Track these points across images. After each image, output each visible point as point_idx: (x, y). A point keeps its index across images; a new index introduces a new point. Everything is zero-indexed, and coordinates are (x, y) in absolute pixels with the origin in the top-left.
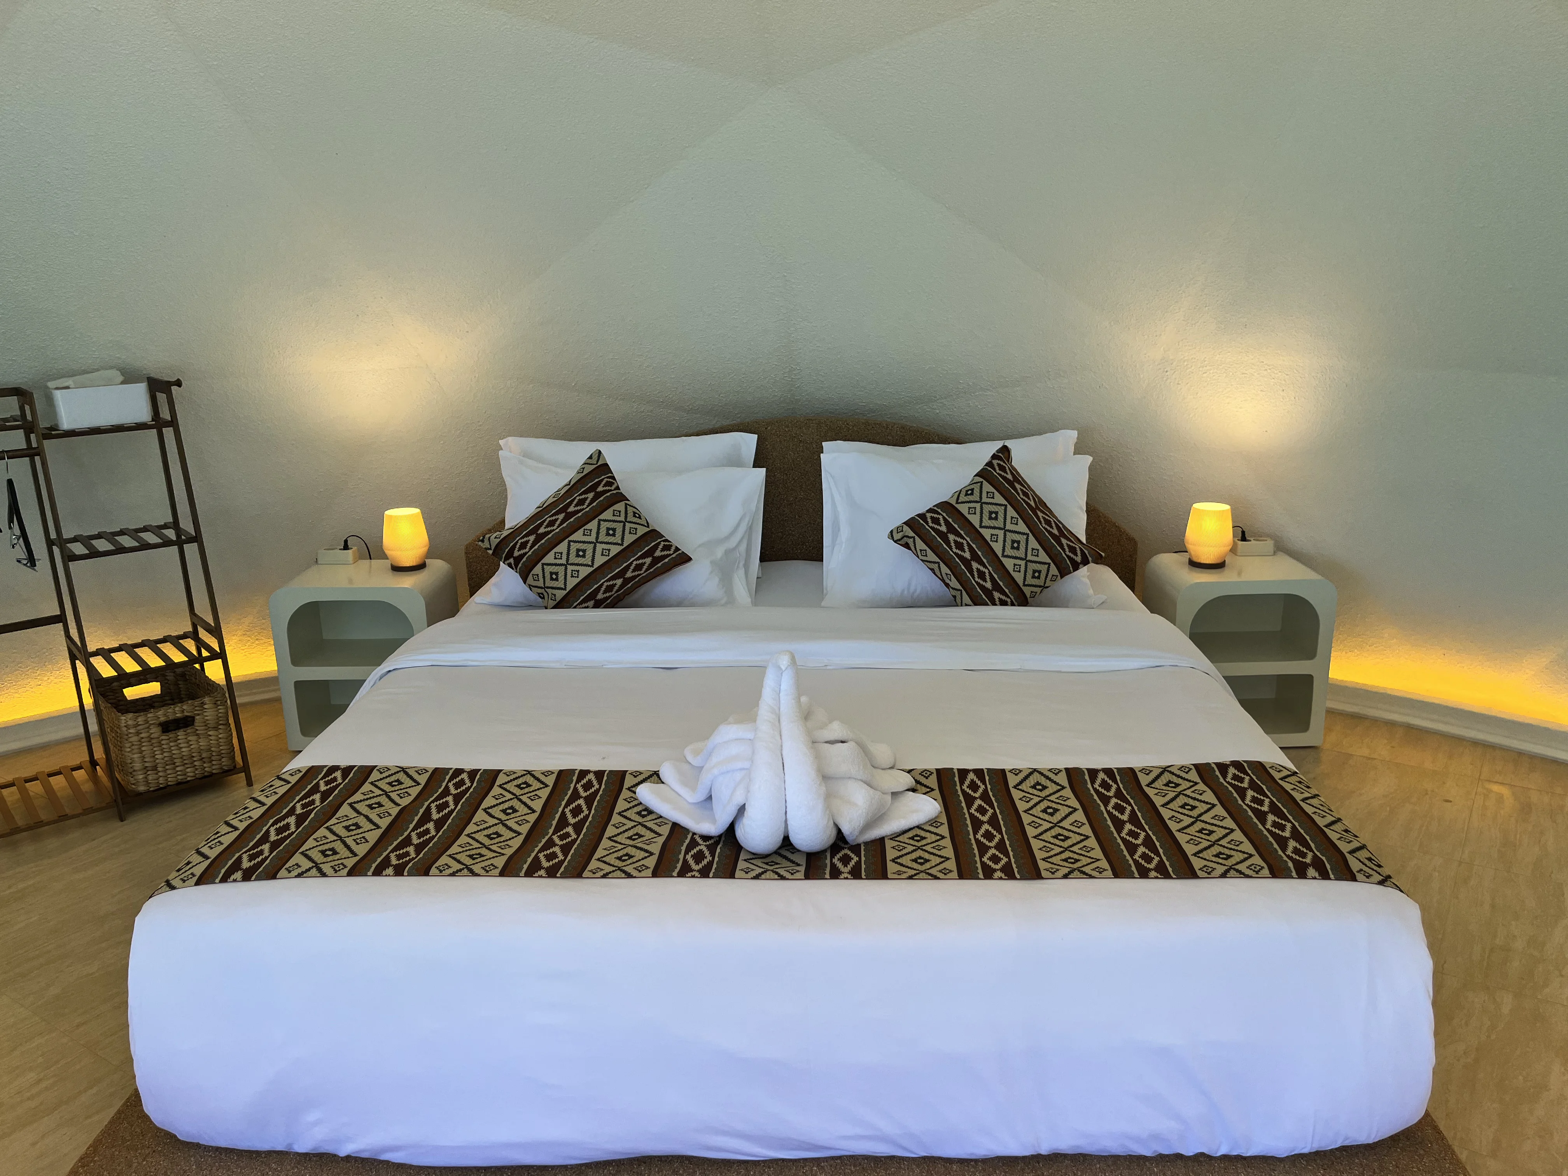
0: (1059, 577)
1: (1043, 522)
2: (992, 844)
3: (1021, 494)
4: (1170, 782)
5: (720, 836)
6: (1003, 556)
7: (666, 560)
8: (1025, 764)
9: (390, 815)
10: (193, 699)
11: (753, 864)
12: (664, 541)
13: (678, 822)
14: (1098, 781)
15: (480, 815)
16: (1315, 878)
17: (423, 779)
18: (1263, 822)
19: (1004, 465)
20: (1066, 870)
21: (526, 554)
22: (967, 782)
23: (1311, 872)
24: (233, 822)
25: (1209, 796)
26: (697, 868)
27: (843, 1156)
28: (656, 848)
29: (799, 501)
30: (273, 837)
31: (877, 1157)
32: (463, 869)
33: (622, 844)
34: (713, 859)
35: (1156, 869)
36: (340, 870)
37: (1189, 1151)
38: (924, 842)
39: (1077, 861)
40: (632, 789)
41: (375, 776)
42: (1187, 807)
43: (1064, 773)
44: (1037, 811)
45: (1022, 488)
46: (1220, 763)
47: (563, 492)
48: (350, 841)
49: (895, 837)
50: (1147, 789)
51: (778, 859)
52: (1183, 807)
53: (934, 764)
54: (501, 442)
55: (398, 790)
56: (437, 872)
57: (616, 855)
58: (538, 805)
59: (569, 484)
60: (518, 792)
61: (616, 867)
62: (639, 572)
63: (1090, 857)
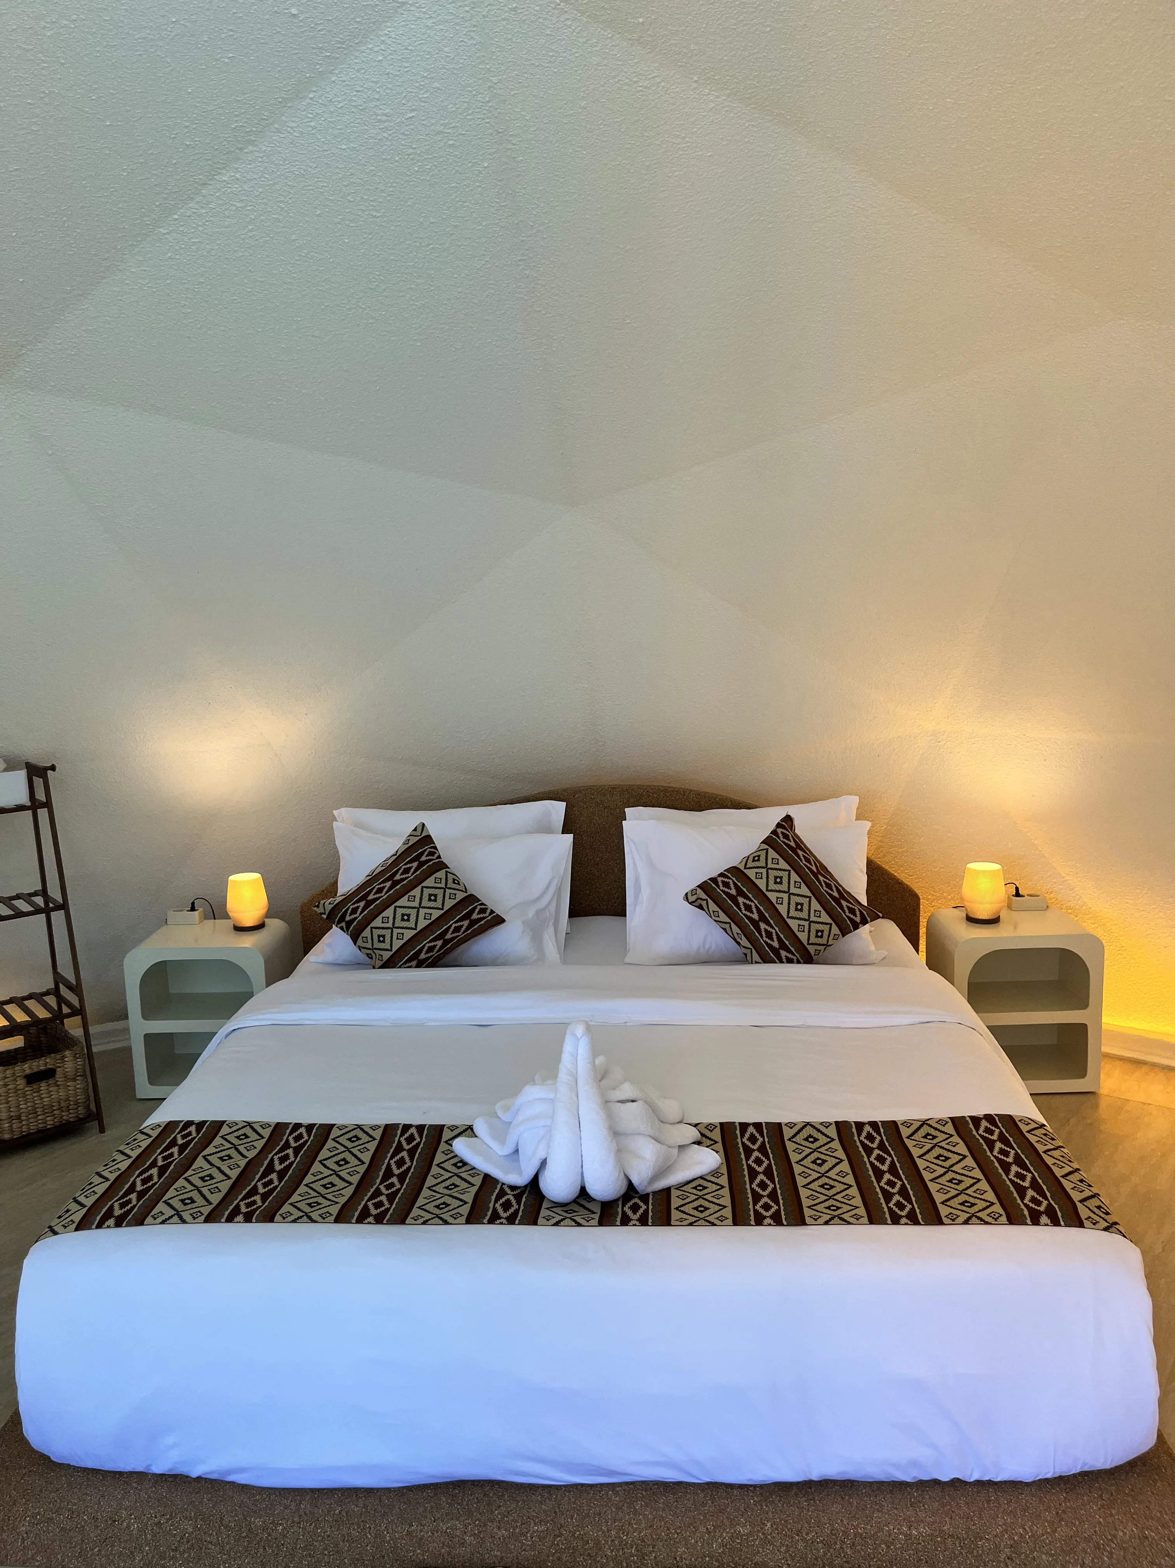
0: (841, 936)
1: (824, 886)
2: (765, 1193)
3: (803, 860)
4: (928, 1134)
5: (526, 1186)
6: (788, 917)
7: (483, 922)
8: (798, 1117)
9: (239, 1167)
10: (55, 1053)
11: (554, 1212)
12: (480, 905)
13: (489, 1173)
14: (864, 1134)
15: (316, 1167)
16: (1047, 1225)
17: (266, 1133)
18: (1007, 1172)
19: (787, 833)
20: (828, 1217)
21: (356, 918)
22: (747, 1135)
23: (1044, 1219)
24: (104, 1173)
25: (962, 1148)
26: (505, 1215)
27: (636, 1482)
28: (469, 1197)
29: (605, 861)
30: (139, 1188)
31: (666, 1483)
32: (303, 1216)
33: (440, 1193)
34: (519, 1207)
35: (908, 1217)
36: (197, 1217)
37: (945, 1476)
38: (705, 1192)
39: (838, 1208)
40: (449, 1142)
41: (225, 1130)
42: (941, 1158)
43: (833, 1126)
44: (807, 1162)
45: (804, 854)
46: (974, 1116)
47: (390, 861)
48: (205, 1191)
49: (680, 1187)
50: (906, 1140)
51: (576, 1207)
52: (937, 1158)
53: (717, 1119)
54: (335, 812)
55: (245, 1143)
56: (281, 1219)
57: (435, 1203)
58: (366, 1157)
59: (396, 855)
60: (349, 1144)
61: (435, 1214)
62: (458, 934)
63: (850, 1205)
